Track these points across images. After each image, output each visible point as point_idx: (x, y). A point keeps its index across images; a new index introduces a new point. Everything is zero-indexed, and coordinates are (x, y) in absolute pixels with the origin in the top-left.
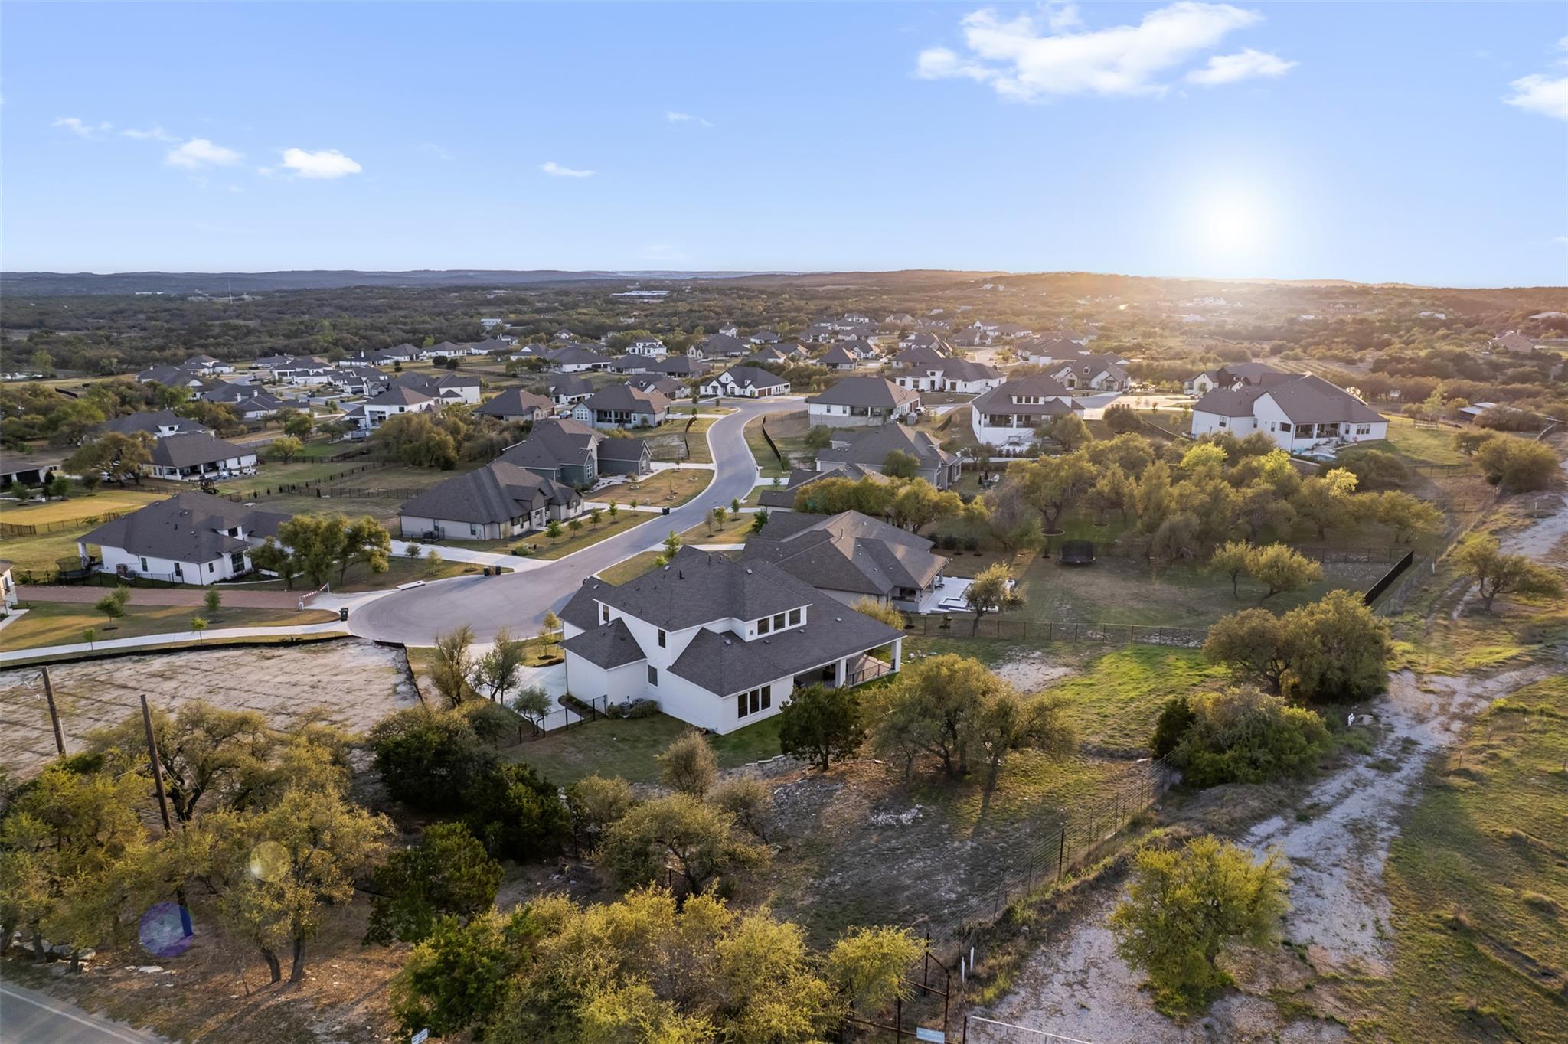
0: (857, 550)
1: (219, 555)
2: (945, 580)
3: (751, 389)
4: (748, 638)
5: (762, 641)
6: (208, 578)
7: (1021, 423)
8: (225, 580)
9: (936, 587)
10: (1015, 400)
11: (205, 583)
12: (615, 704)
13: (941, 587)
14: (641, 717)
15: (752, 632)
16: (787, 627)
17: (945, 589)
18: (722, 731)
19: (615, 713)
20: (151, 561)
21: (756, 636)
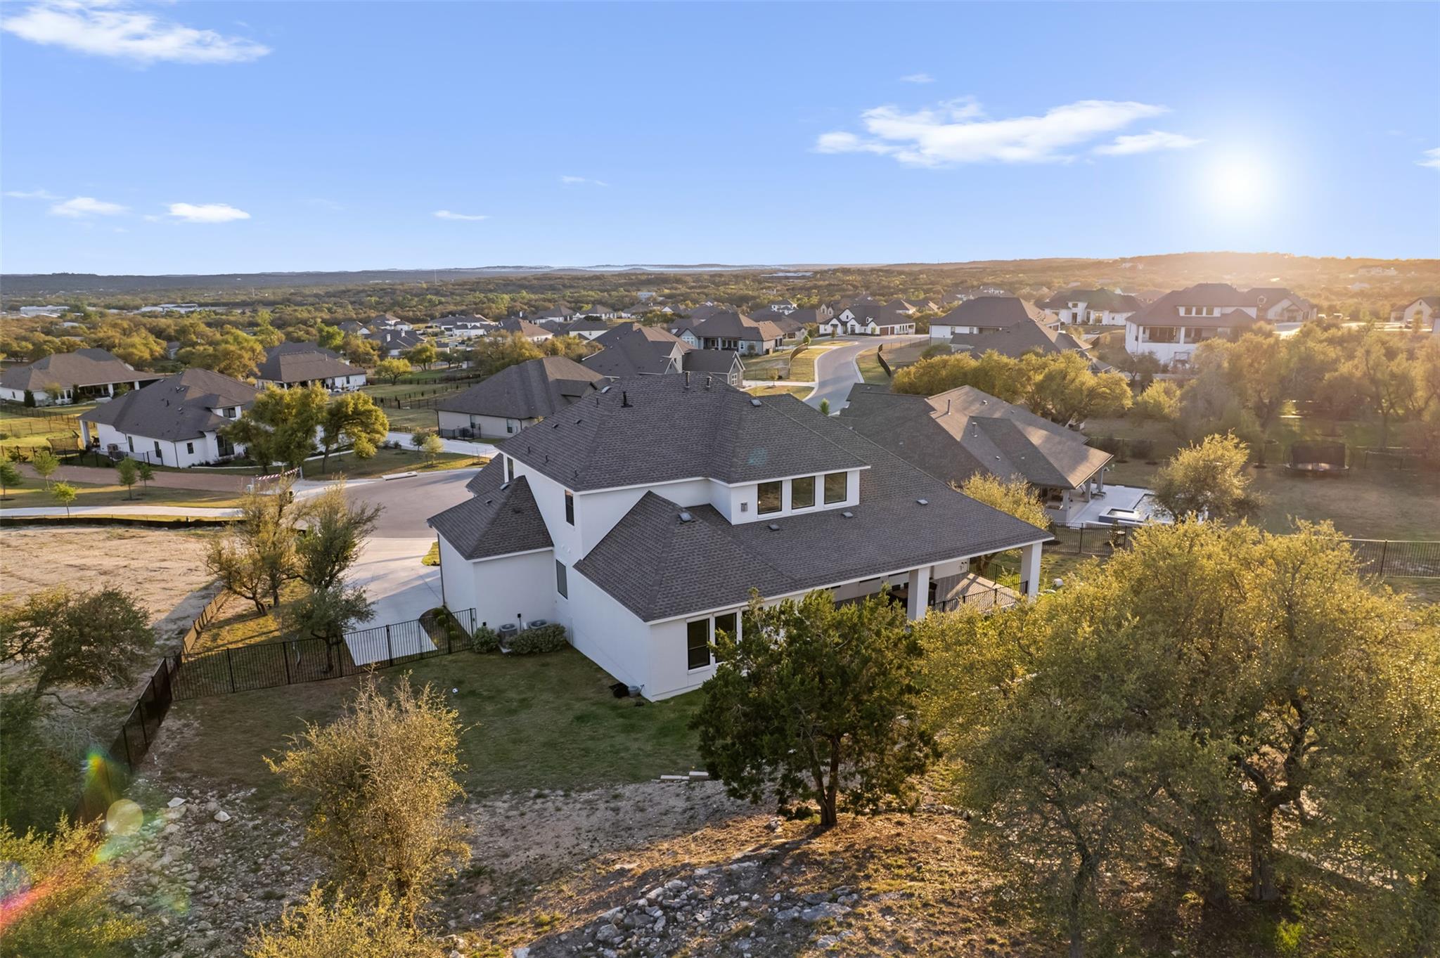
0: (969, 431)
1: (202, 435)
2: (1105, 488)
3: (872, 326)
4: (737, 518)
5: (767, 525)
6: (185, 460)
7: (1189, 340)
8: (207, 464)
9: (1093, 496)
10: (1182, 312)
11: (181, 466)
12: (489, 627)
13: (1100, 495)
14: (531, 654)
15: (744, 507)
16: (820, 505)
17: (1107, 499)
18: (653, 694)
19: (489, 644)
20: (137, 440)
21: (752, 516)
